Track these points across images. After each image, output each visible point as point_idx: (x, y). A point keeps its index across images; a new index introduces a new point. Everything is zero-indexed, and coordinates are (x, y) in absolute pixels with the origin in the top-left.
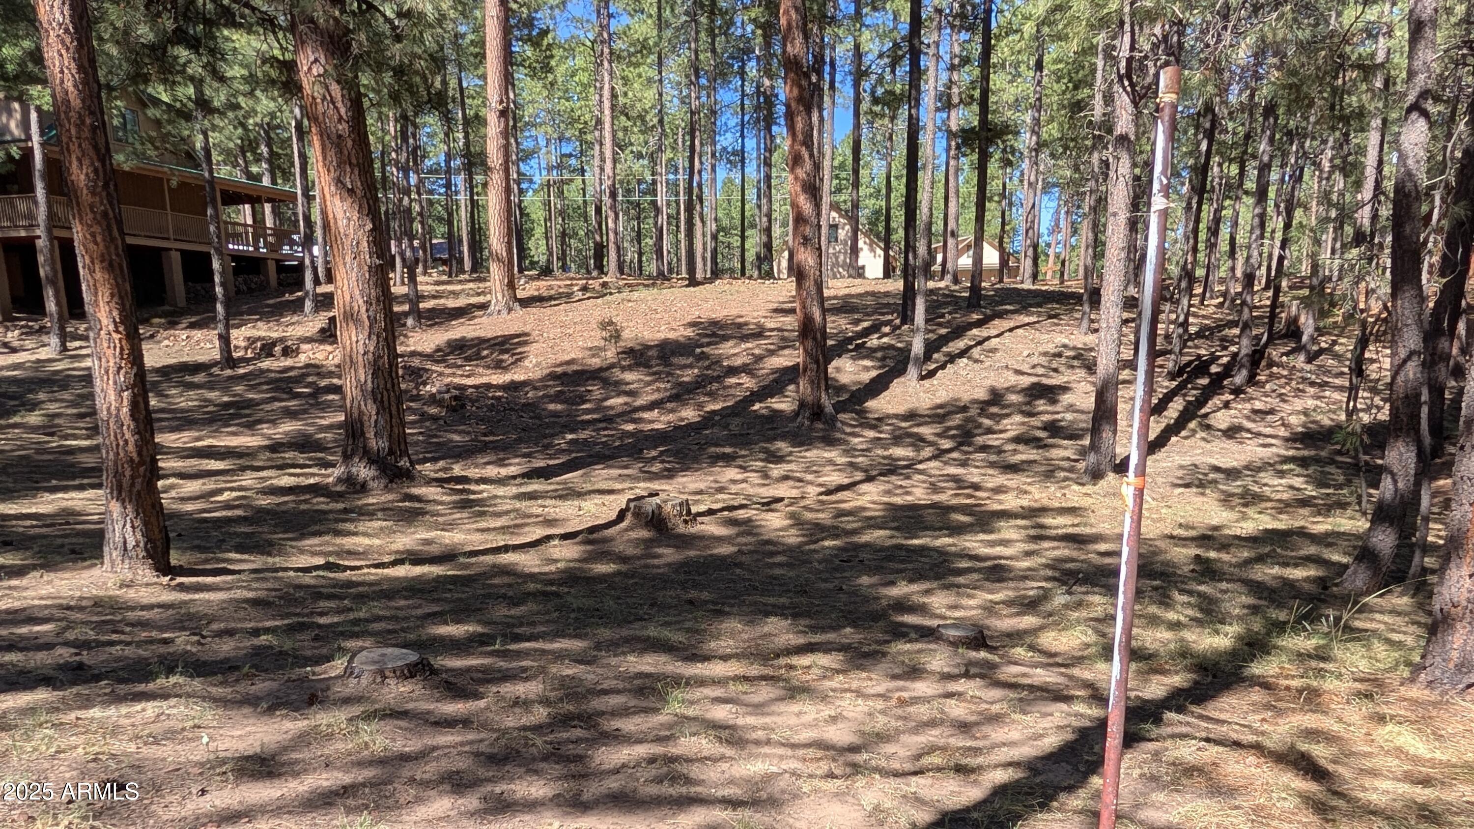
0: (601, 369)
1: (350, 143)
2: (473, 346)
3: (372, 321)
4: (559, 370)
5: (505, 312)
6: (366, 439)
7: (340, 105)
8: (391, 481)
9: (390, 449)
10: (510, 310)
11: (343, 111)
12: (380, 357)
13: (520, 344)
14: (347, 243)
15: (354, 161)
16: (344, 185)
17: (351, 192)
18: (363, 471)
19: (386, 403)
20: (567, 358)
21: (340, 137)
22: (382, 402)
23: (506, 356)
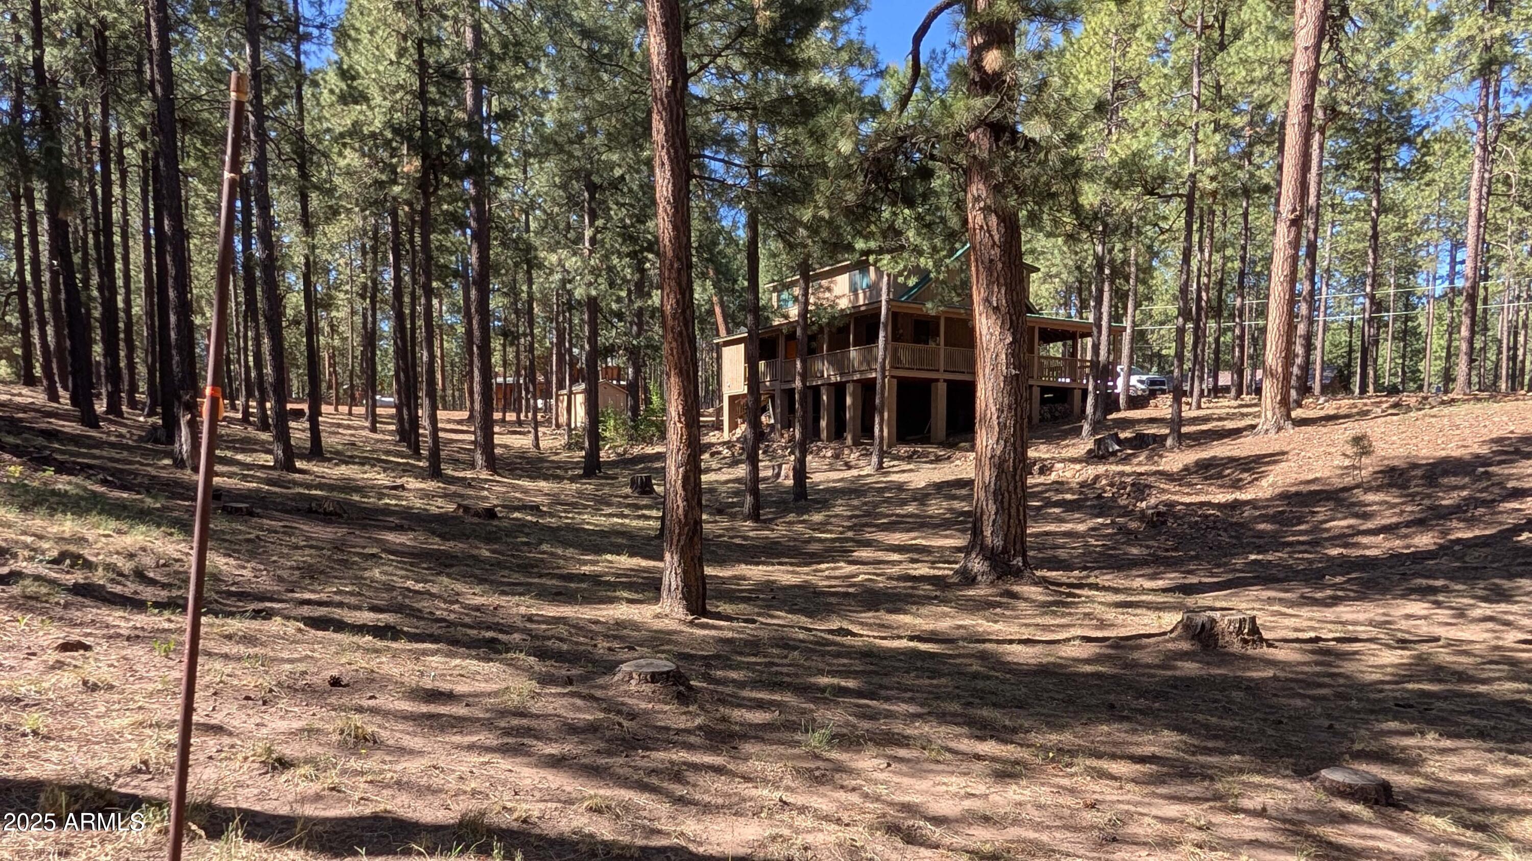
0: (1346, 489)
1: (1000, 265)
2: (1218, 465)
3: (1002, 427)
4: (1293, 489)
5: (1273, 431)
6: (984, 537)
7: (995, 233)
8: (999, 578)
9: (1005, 547)
10: (1279, 429)
11: (997, 238)
12: (1005, 461)
13: (1268, 463)
14: (988, 357)
15: (1002, 281)
16: (990, 303)
17: (996, 309)
18: (977, 565)
19: (1006, 505)
20: (1311, 477)
21: (991, 261)
22: (1002, 502)
23: (1246, 475)
